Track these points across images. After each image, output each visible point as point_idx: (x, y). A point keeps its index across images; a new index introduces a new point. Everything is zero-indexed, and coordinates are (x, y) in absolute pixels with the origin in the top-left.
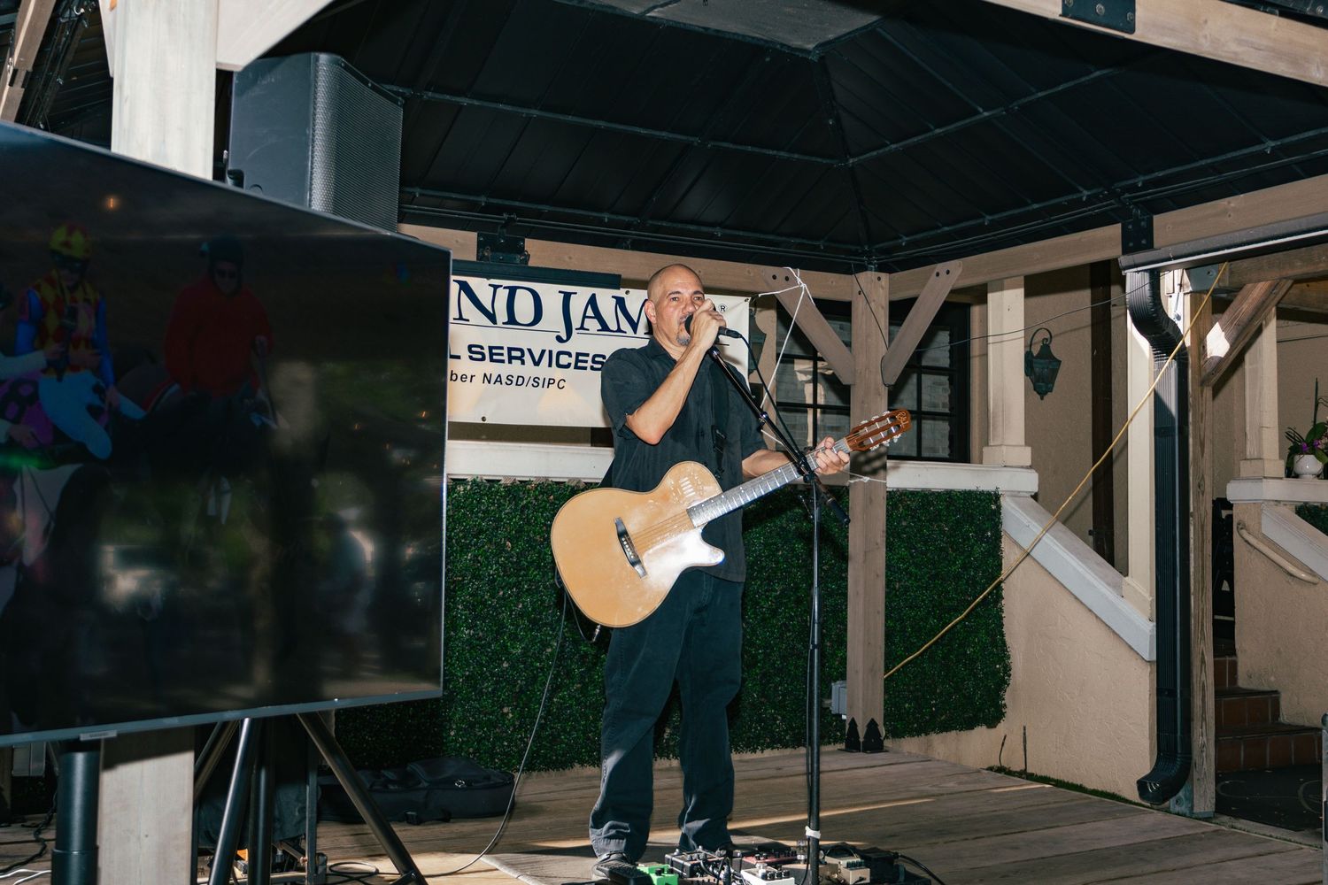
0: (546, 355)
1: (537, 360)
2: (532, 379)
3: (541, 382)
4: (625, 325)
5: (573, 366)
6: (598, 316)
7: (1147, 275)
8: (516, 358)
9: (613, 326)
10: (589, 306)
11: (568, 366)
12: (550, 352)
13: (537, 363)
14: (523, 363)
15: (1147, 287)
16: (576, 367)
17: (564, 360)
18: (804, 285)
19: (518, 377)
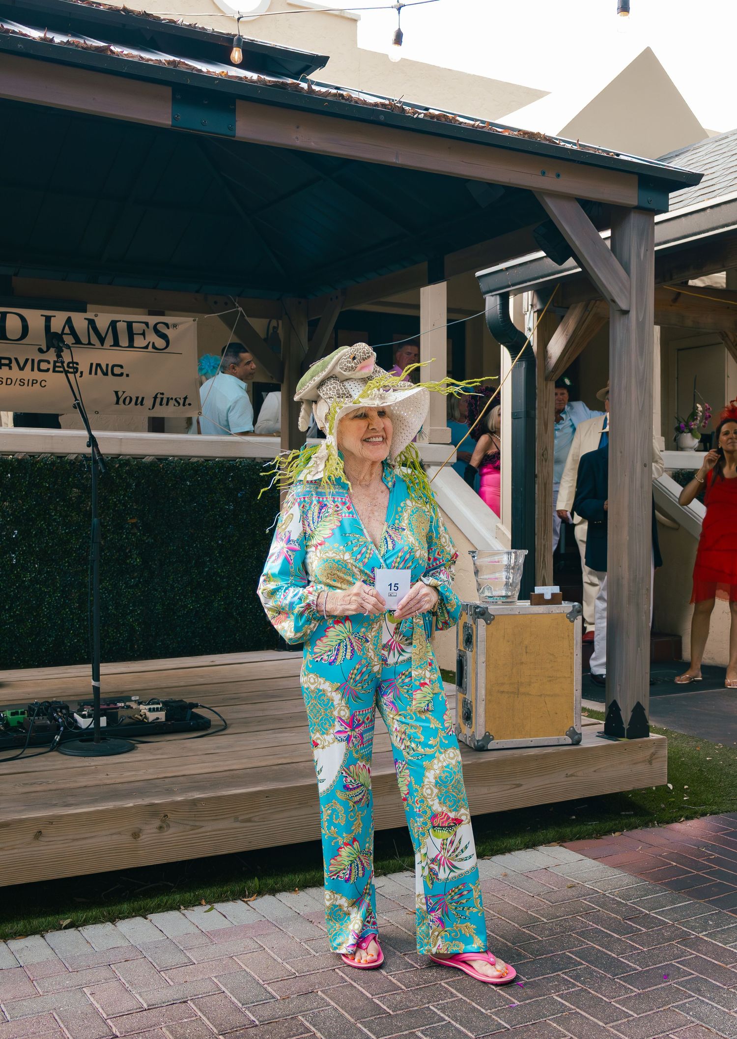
0: (30, 362)
1: (22, 365)
2: (18, 380)
3: (26, 382)
4: (94, 340)
5: (51, 370)
6: (73, 332)
7: (498, 297)
8: (5, 365)
9: (84, 340)
10: (67, 327)
11: (48, 370)
12: (33, 361)
13: (22, 369)
14: (10, 368)
15: (498, 307)
16: (54, 371)
17: (44, 366)
18: (240, 309)
19: (7, 379)
